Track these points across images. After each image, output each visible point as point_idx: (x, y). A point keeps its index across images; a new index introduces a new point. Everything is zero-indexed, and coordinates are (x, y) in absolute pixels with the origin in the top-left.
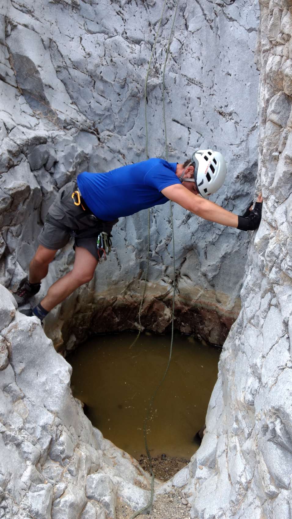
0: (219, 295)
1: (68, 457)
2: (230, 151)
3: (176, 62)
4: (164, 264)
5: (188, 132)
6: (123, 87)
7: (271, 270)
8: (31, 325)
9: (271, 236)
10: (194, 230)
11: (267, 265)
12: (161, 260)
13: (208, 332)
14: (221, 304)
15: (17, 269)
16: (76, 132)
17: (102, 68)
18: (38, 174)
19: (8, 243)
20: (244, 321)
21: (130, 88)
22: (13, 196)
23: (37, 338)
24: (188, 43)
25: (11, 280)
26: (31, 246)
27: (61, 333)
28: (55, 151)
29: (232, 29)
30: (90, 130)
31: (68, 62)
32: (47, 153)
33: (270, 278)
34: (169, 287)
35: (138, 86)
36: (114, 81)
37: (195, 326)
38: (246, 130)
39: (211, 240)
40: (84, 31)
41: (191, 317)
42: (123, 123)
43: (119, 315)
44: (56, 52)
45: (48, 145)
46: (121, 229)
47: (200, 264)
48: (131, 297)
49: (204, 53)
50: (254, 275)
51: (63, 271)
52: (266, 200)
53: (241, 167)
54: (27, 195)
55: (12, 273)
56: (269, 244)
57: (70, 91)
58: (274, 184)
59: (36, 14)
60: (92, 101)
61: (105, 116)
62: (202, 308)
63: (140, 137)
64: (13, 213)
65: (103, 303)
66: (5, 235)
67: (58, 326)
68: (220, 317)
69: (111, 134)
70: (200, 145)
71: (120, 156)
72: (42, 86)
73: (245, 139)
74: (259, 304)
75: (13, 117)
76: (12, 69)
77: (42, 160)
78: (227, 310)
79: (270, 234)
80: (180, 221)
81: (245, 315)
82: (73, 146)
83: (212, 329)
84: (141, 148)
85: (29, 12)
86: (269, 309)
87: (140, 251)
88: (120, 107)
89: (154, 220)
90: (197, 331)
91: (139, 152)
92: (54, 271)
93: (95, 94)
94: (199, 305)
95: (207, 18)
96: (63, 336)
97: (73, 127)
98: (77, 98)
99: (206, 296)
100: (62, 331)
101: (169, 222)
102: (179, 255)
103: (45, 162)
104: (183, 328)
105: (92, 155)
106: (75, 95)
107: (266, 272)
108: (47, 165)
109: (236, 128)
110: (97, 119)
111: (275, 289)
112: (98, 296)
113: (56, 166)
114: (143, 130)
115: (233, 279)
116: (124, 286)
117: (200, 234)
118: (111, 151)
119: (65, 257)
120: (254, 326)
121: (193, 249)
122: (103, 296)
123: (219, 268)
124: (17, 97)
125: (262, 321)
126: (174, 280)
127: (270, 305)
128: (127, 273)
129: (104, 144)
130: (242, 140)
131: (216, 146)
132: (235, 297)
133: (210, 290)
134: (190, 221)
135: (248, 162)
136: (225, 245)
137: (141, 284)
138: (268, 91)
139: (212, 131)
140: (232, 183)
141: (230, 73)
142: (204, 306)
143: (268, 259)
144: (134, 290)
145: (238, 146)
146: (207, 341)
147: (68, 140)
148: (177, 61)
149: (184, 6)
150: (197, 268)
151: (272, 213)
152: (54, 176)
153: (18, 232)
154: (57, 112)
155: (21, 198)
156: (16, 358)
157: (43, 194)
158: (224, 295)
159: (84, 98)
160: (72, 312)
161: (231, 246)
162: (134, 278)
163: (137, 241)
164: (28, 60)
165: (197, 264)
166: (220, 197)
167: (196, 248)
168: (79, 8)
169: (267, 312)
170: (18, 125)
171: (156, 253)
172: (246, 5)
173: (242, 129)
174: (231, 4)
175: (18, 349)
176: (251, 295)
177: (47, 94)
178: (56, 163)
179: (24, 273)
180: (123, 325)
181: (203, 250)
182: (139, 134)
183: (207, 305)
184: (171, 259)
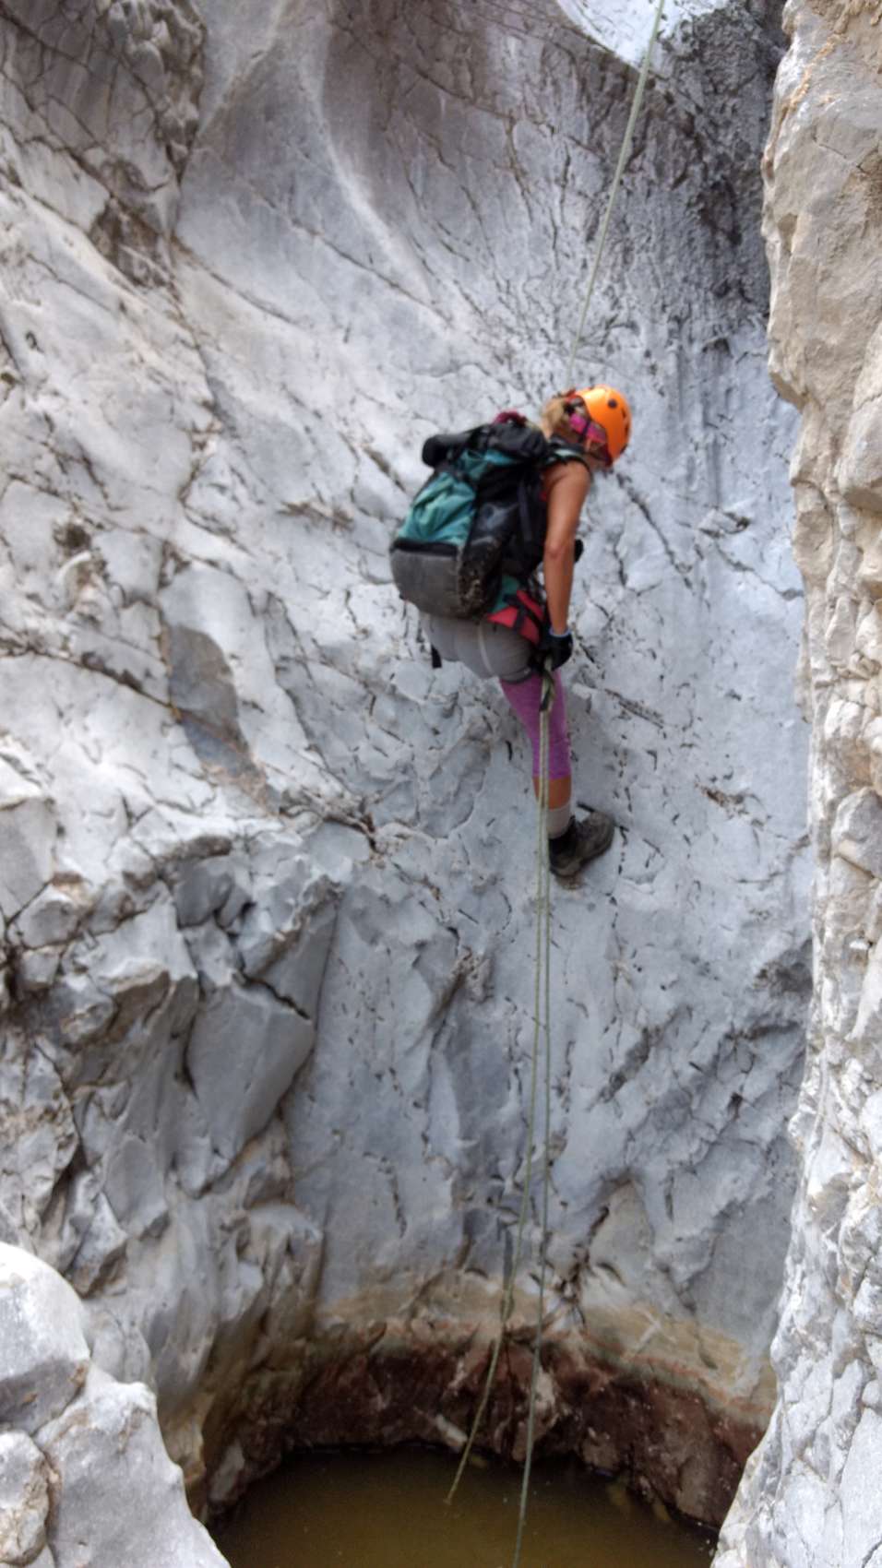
0: (708, 1340)
2: (739, 897)
3: (592, 660)
4: (537, 1225)
6: (448, 714)
7: (857, 1287)
8: (127, 1413)
9: (853, 1180)
10: (635, 1124)
11: (846, 1272)
12: (530, 1211)
13: (674, 1471)
14: (714, 1373)
15: (98, 1217)
16: (313, 824)
17: (396, 667)
18: (196, 936)
19: (84, 1135)
20: (784, 1450)
21: (466, 717)
22: (121, 1001)
23: (139, 1460)
24: (625, 615)
25: (77, 1252)
26: (149, 1145)
27: (199, 1440)
28: (250, 874)
29: (742, 587)
30: (349, 819)
31: (310, 649)
32: (228, 879)
33: (856, 1313)
34: (552, 1303)
35: (489, 714)
36: (426, 698)
37: (632, 1446)
38: (785, 846)
39: (685, 1157)
40: (358, 578)
41: (620, 1410)
42: (442, 804)
43: (389, 1388)
44: (281, 625)
45: (233, 859)
46: (415, 1104)
47: (650, 1233)
48: (432, 1325)
49: (669, 642)
50: (810, 1295)
51: (229, 1230)
52: (837, 1072)
53: (772, 947)
54: (159, 998)
55: (83, 1231)
56: (850, 1206)
57: (306, 718)
58: (858, 1030)
59: (243, 536)
60: (363, 744)
61: (394, 785)
62: (656, 1382)
63: (486, 845)
64: (113, 1048)
65: (341, 1338)
66: (79, 1111)
67: (194, 1411)
68: (714, 1420)
69: (406, 831)
70: (654, 877)
71: (428, 893)
72: (235, 707)
73: (782, 868)
74: (826, 1397)
75: (149, 783)
76: (163, 660)
77: (211, 899)
78: (734, 1395)
79: (850, 1175)
80: (594, 1092)
81: (785, 1428)
82: (300, 864)
83: (688, 1461)
84: (487, 873)
85: (225, 532)
86: (859, 1416)
87: (468, 1176)
88: (436, 765)
89: (515, 1082)
90: (638, 1465)
91: (480, 883)
92: (204, 1226)
93: (372, 729)
94: (646, 1370)
95: (677, 561)
96: (206, 1451)
97: (304, 811)
98: (324, 736)
99: (668, 1342)
100: (204, 1432)
101: (560, 1090)
102: (586, 1199)
103: (217, 904)
104: (593, 1448)
105: (348, 887)
106: (318, 728)
107: (843, 1292)
108: (224, 911)
109: (756, 836)
110: (371, 791)
111: (872, 1352)
112: (328, 1315)
113: (248, 915)
114: (495, 826)
116: (410, 1288)
117: (650, 1137)
118: (403, 876)
119: (241, 1183)
120: (816, 1471)
121: (629, 1182)
122: (343, 1316)
123: (711, 1249)
124: (166, 729)
125: (838, 1459)
126: (568, 1278)
127: (860, 1405)
128: (422, 1244)
129: (385, 859)
130: (773, 871)
131: (698, 883)
132: (760, 1354)
133: (682, 1323)
134: (624, 1092)
135: (793, 934)
136: (728, 1177)
137: (463, 1285)
138: (833, 781)
139: (687, 839)
140: (748, 989)
141: (738, 691)
142: (662, 1375)
143: (848, 1251)
144: (440, 1303)
145: (763, 885)
146: (671, 1506)
147: (286, 847)
148: (596, 659)
149: (617, 530)
150: (642, 1243)
151: (856, 1112)
152: (239, 943)
153: (119, 1105)
154: (268, 771)
155: (140, 1007)
156: (70, 1527)
157: (202, 993)
158: (727, 1341)
159: (341, 737)
160: (240, 1365)
161: (747, 1179)
162: (444, 1263)
163: (459, 1144)
164: (207, 642)
165: (641, 1232)
166: (713, 1028)
167: (638, 1181)
168: (351, 525)
169: (853, 1429)
170: (159, 802)
171: (517, 1186)
172: (778, 537)
173: (772, 840)
174: (737, 532)
175: (78, 1497)
176: (803, 1363)
177: (245, 724)
178: (248, 907)
179: (118, 1230)
180: (400, 1423)
181: (662, 1188)
182: (485, 836)
183: (672, 1373)
184: (561, 1208)
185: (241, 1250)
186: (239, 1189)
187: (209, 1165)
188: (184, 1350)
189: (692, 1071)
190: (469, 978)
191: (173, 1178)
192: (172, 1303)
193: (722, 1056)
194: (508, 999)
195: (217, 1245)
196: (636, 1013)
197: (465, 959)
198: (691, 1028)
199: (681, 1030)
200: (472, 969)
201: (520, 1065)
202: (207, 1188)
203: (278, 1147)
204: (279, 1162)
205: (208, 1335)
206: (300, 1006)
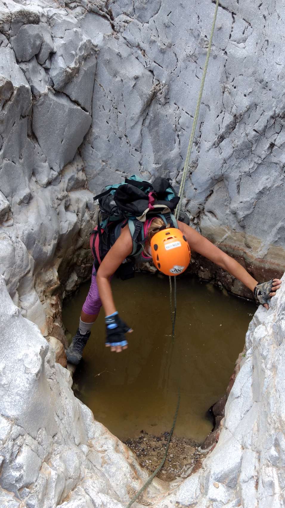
0: (249, 239)
1: (28, 485)
4: (185, 197)
5: (232, 19)
10: (227, 156)
13: (231, 280)
14: (250, 250)
16: (83, 13)
18: (27, 67)
26: (18, 165)
27: (57, 274)
28: (52, 37)
30: (101, 11)
32: (40, 37)
37: (216, 272)
39: (247, 170)
42: (146, 3)
45: (42, 27)
46: (136, 150)
47: (230, 200)
51: (61, 200)
54: (9, 95)
63: (167, 26)
67: (53, 265)
68: (248, 265)
69: (128, 19)
70: (246, 39)
71: (140, 52)
77: (32, 48)
78: (257, 257)
80: (211, 144)
82: (76, 32)
84: (167, 41)
89: (177, 140)
90: (218, 278)
91: (164, 47)
92: (49, 199)
94: (224, 248)
96: (59, 278)
97: (78, 6)
99: (233, 239)
100: (58, 272)
101: (196, 143)
102: (205, 187)
103: (37, 52)
104: (202, 273)
105: (102, 48)
108: (40, 55)
113: (53, 58)
114: (172, 16)
115: (270, 221)
117: (234, 162)
118: (129, 44)
119: (64, 181)
121: (223, 180)
123: (254, 206)
126: (196, 216)
129: (119, 35)
132: (269, 243)
133: (239, 233)
134: (223, 143)
136: (264, 178)
142: (229, 250)
146: (229, 291)
147: (69, 23)
150: (226, 204)
152: (50, 73)
157: (34, 96)
158: (256, 239)
160: (72, 248)
161: (272, 179)
163: (154, 166)
165: (226, 199)
166: (266, 114)
167: (226, 179)
171: (177, 182)
178: (52, 54)
181: (236, 182)
182: (166, 21)
183: (234, 249)
184: (194, 191)
185: (67, 208)
186: (64, 183)
187: (49, 174)
188: (45, 245)
189: (254, 133)
190: (158, 94)
191: (34, 179)
192: (36, 229)
193: (268, 126)
194: (175, 104)
195: (56, 206)
196: (232, 108)
197: (157, 85)
198: (255, 114)
199: (251, 115)
200: (160, 90)
201: (180, 133)
202: (49, 183)
203: (80, 167)
204: (81, 173)
205: (55, 239)
206: (82, 105)
